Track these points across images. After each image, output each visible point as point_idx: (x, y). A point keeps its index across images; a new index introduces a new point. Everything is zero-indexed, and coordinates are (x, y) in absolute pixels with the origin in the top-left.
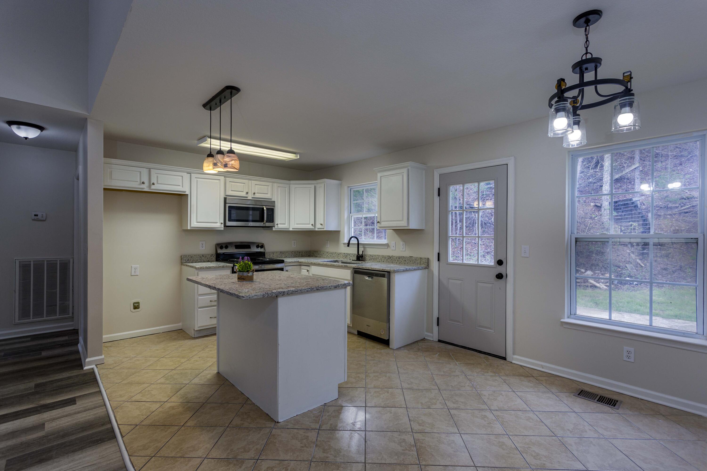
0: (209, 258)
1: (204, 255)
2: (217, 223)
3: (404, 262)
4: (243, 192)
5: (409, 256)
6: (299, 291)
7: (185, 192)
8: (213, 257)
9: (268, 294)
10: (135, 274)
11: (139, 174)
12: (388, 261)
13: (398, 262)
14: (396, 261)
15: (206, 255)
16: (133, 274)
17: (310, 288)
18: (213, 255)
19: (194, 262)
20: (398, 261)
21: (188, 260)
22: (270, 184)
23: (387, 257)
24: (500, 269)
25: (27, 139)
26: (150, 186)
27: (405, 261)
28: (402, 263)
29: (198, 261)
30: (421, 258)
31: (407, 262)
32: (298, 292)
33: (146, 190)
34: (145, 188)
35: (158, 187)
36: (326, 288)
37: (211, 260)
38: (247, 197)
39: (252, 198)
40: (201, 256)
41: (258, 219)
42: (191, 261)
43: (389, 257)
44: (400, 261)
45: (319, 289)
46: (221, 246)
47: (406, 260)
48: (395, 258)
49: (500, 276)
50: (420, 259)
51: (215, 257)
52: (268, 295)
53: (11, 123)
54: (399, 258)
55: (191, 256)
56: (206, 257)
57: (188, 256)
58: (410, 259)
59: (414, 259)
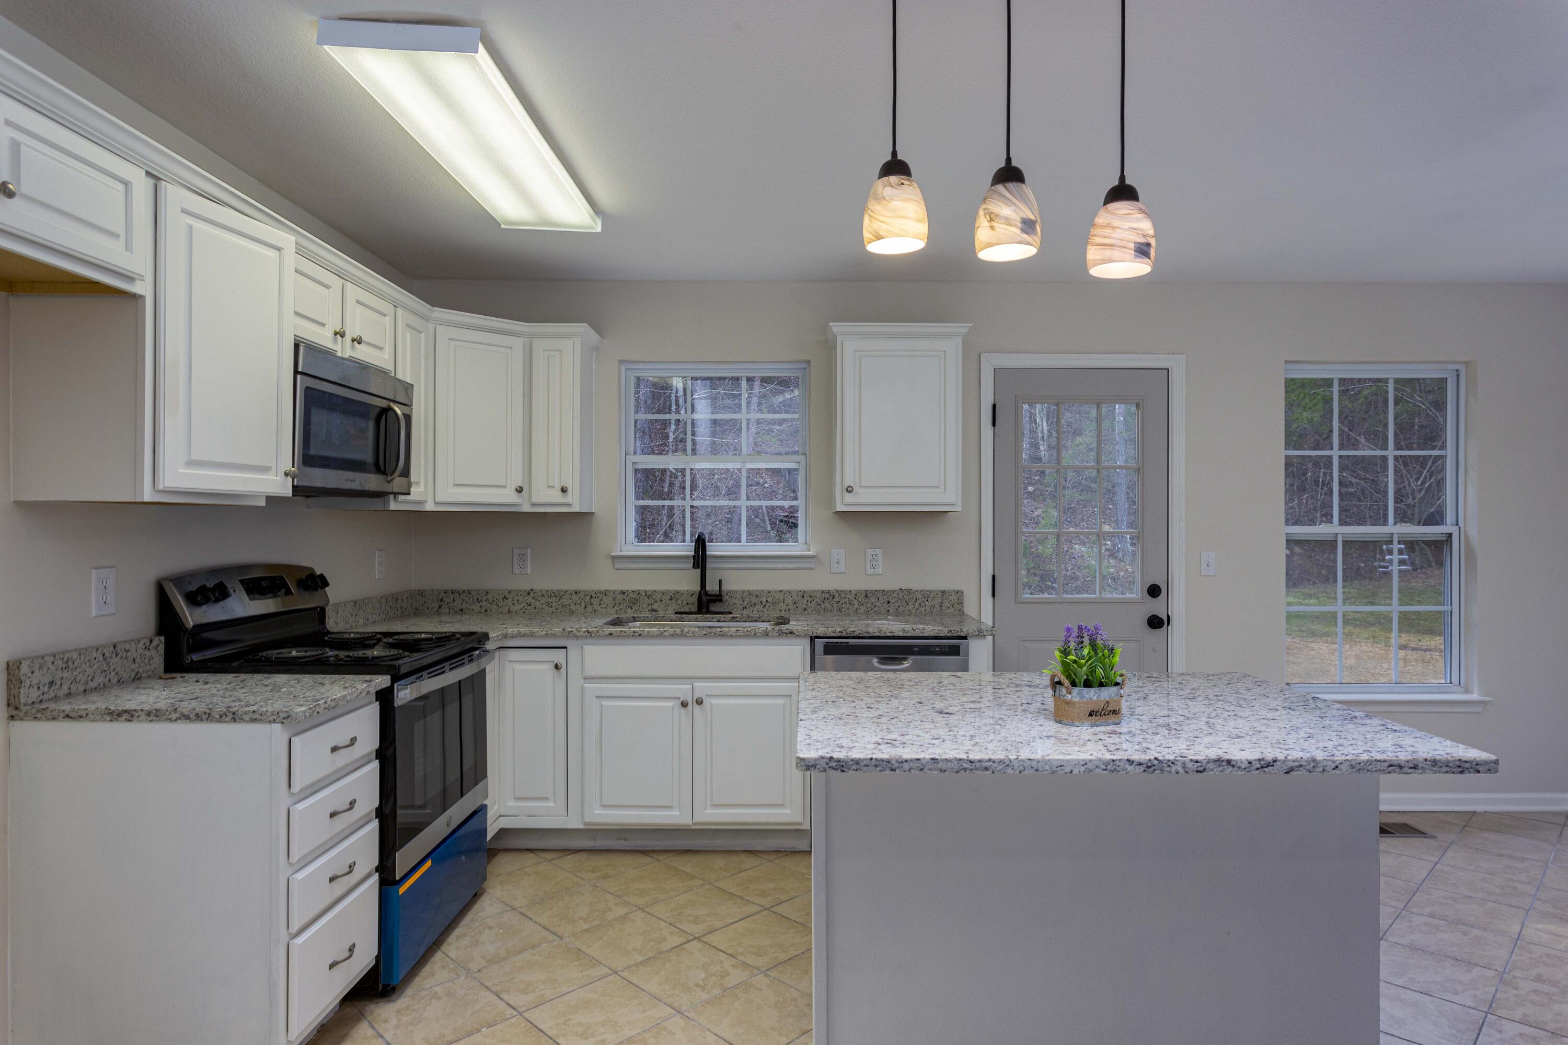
0: (138, 660)
1: (119, 647)
2: (266, 471)
3: (886, 605)
5: (897, 588)
8: (153, 652)
12: (823, 606)
13: (862, 609)
14: (856, 606)
15: (127, 646)
18: (155, 643)
19: (76, 694)
20: (861, 604)
21: (51, 683)
23: (818, 595)
24: (1156, 607)
27: (889, 603)
28: (876, 609)
29: (94, 684)
30: (943, 592)
37: (148, 668)
40: (105, 651)
42: (65, 688)
43: (827, 595)
46: (202, 588)
47: (893, 601)
48: (852, 597)
49: (1155, 622)
50: (937, 593)
51: (162, 649)
54: (866, 596)
55: (65, 660)
56: (129, 654)
57: (52, 659)
58: (906, 596)
59: (920, 597)
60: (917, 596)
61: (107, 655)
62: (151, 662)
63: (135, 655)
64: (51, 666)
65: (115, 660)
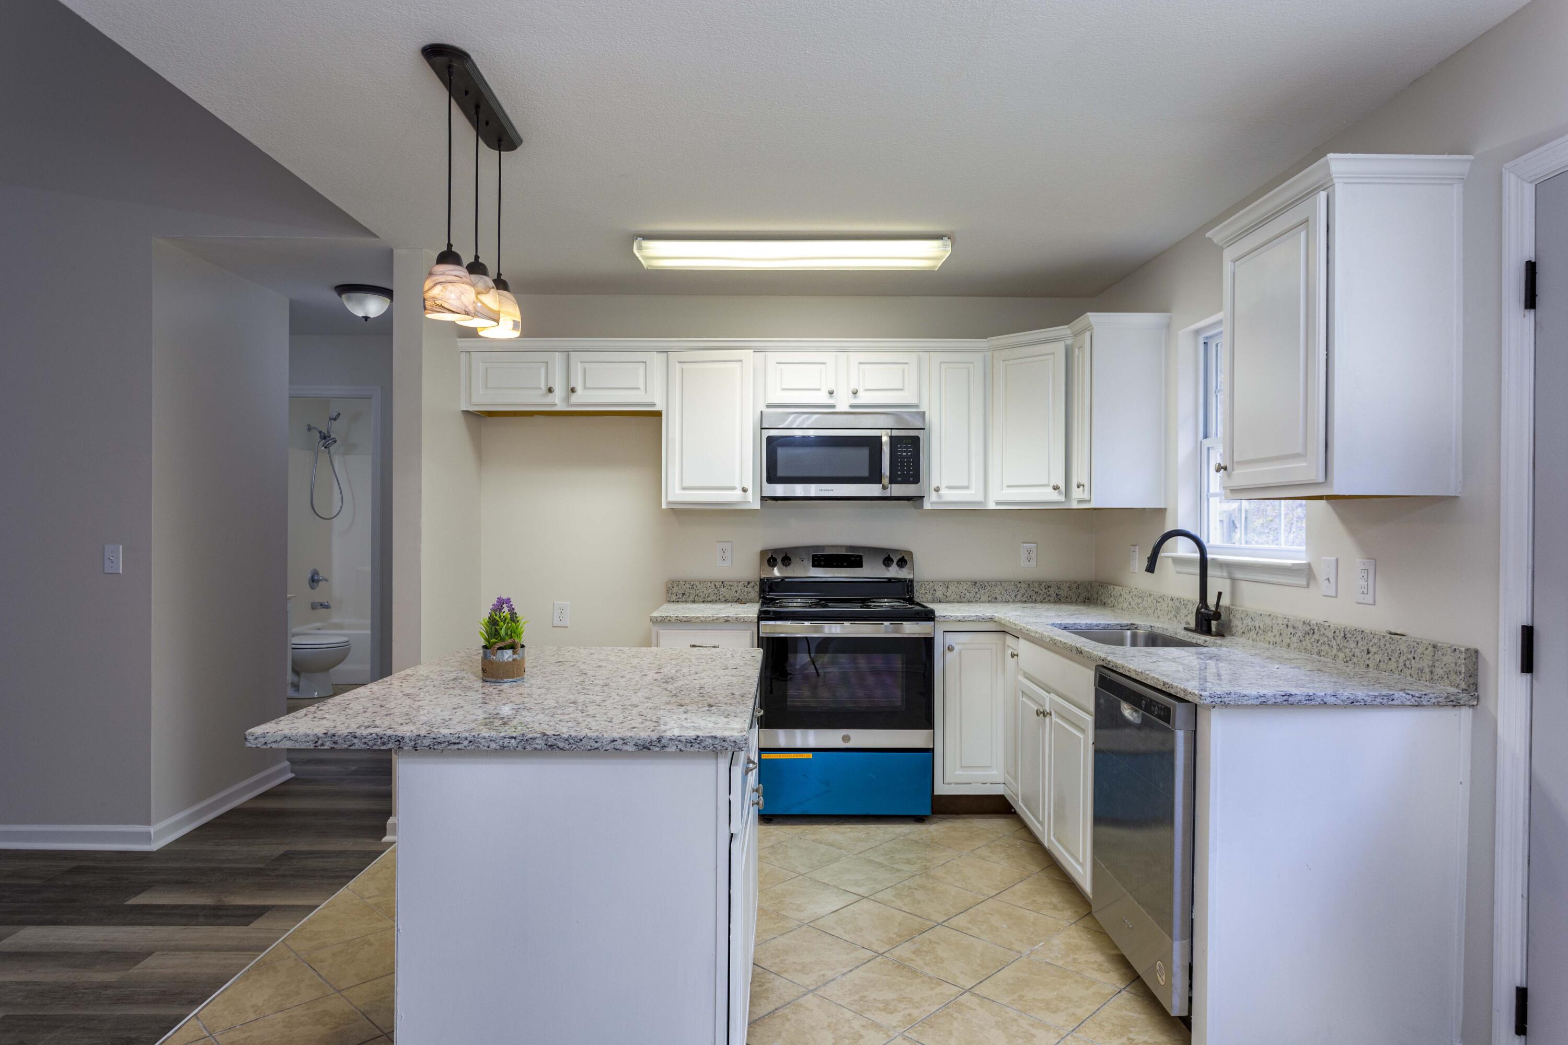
0: (739, 592)
1: (725, 583)
2: (733, 488)
3: (1365, 656)
4: (819, 389)
5: (1385, 632)
6: (466, 743)
7: (654, 405)
8: (750, 589)
9: (336, 738)
10: (561, 624)
11: (543, 371)
13: (1341, 655)
14: (1335, 651)
15: (732, 584)
16: (557, 623)
17: (515, 738)
18: (752, 584)
19: (698, 602)
20: (1340, 650)
21: (683, 594)
22: (912, 357)
23: (1300, 625)
25: (368, 320)
26: (567, 399)
27: (1368, 653)
28: (1355, 660)
29: (709, 599)
30: (1434, 647)
31: (1378, 657)
32: (460, 746)
33: (561, 407)
34: (558, 402)
35: (585, 399)
36: (596, 745)
37: (746, 597)
38: (833, 406)
39: (852, 406)
40: (716, 584)
41: (865, 473)
42: (691, 598)
43: (1307, 628)
44: (1347, 651)
45: (561, 745)
46: (772, 557)
47: (1373, 650)
48: (1331, 635)
50: (1430, 648)
51: (757, 588)
52: (335, 743)
53: (345, 289)
54: (1345, 637)
55: (691, 584)
56: (732, 588)
57: (684, 583)
58: (1388, 646)
59: (1405, 650)
60: (1401, 648)
61: (718, 586)
62: (748, 595)
63: (737, 589)
64: (683, 586)
65: (722, 589)
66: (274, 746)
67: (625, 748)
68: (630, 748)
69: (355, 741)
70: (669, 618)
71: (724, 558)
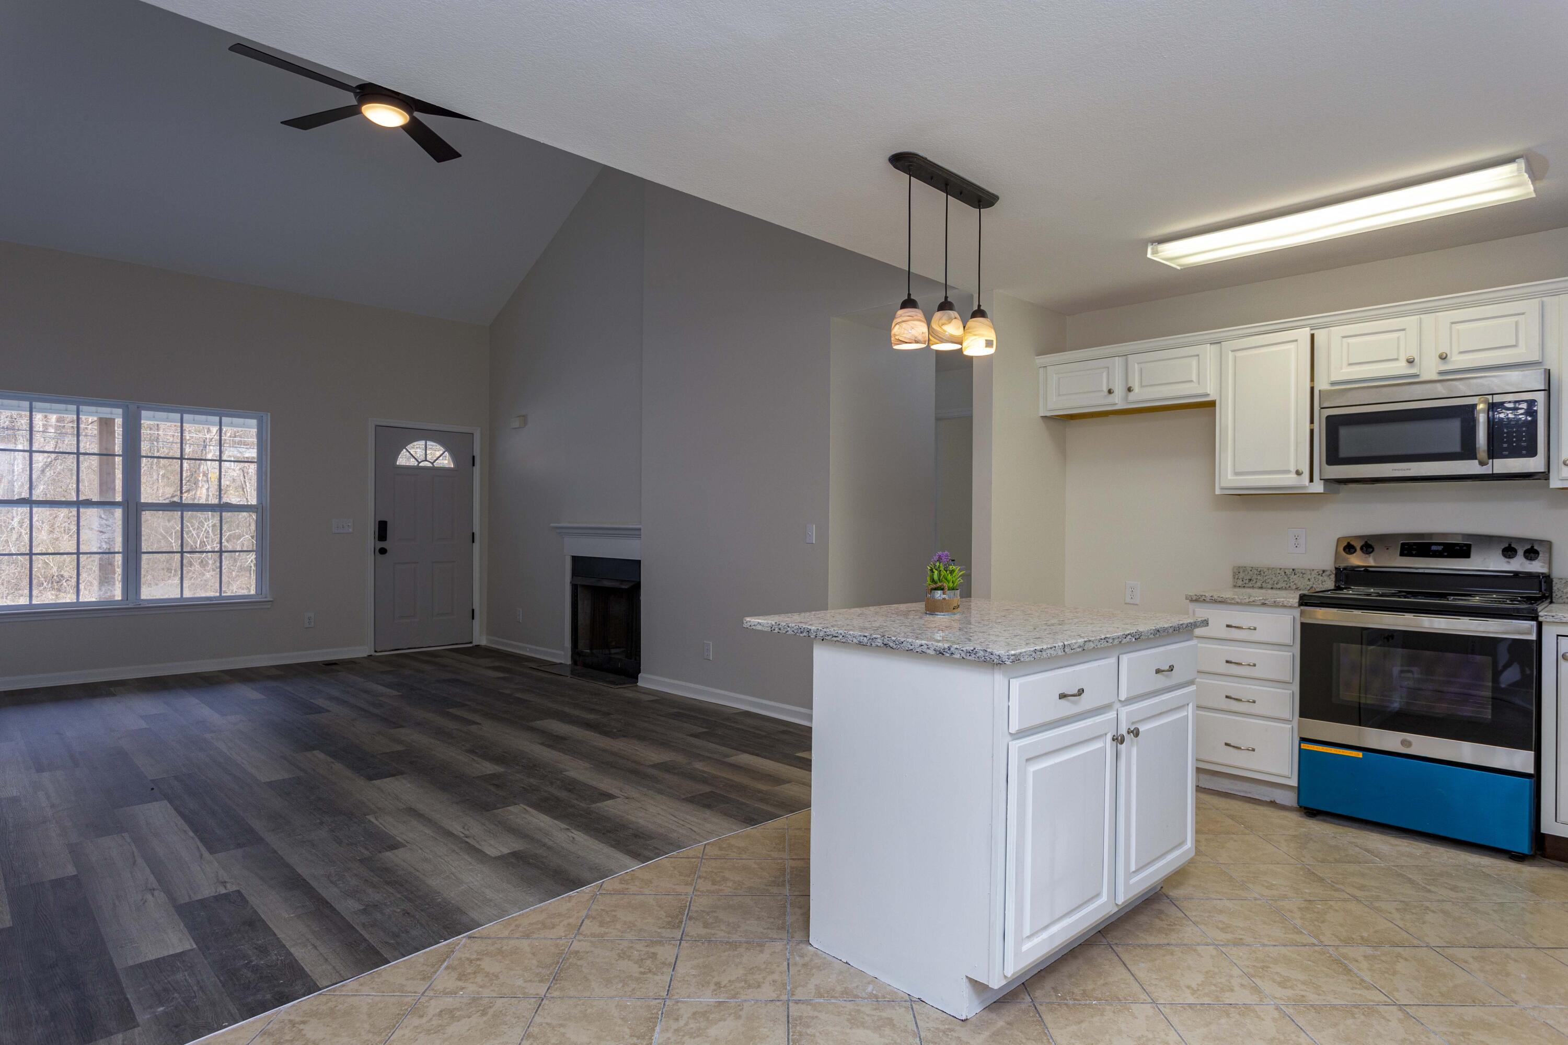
0: (1312, 580)
1: (1296, 571)
2: (1288, 472)
4: (1397, 359)
6: (841, 637)
7: (1208, 395)
8: (1325, 578)
9: (780, 626)
10: (1132, 601)
11: (1105, 374)
15: (1303, 571)
16: (1128, 600)
18: (1328, 573)
19: (1266, 588)
21: (1250, 580)
26: (1126, 398)
29: (1279, 586)
32: (838, 639)
33: (1121, 406)
34: (1118, 401)
35: (1143, 395)
37: (1321, 585)
38: (1417, 376)
39: (1441, 373)
40: (1287, 571)
41: (1456, 448)
42: (1259, 584)
46: (1351, 545)
51: (1333, 577)
52: (780, 629)
55: (1259, 570)
56: (1304, 575)
57: (1250, 569)
61: (1287, 573)
62: (1324, 583)
63: (1310, 577)
64: (1250, 572)
65: (1293, 576)
66: (754, 628)
67: (928, 651)
68: (931, 652)
69: (789, 629)
70: (1203, 597)
71: (1296, 545)
